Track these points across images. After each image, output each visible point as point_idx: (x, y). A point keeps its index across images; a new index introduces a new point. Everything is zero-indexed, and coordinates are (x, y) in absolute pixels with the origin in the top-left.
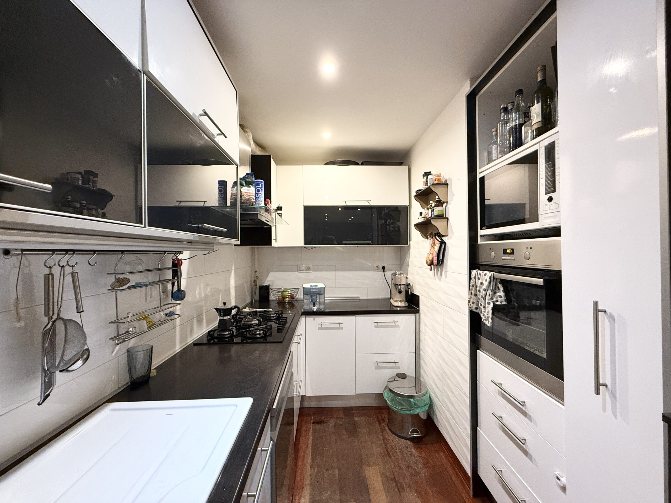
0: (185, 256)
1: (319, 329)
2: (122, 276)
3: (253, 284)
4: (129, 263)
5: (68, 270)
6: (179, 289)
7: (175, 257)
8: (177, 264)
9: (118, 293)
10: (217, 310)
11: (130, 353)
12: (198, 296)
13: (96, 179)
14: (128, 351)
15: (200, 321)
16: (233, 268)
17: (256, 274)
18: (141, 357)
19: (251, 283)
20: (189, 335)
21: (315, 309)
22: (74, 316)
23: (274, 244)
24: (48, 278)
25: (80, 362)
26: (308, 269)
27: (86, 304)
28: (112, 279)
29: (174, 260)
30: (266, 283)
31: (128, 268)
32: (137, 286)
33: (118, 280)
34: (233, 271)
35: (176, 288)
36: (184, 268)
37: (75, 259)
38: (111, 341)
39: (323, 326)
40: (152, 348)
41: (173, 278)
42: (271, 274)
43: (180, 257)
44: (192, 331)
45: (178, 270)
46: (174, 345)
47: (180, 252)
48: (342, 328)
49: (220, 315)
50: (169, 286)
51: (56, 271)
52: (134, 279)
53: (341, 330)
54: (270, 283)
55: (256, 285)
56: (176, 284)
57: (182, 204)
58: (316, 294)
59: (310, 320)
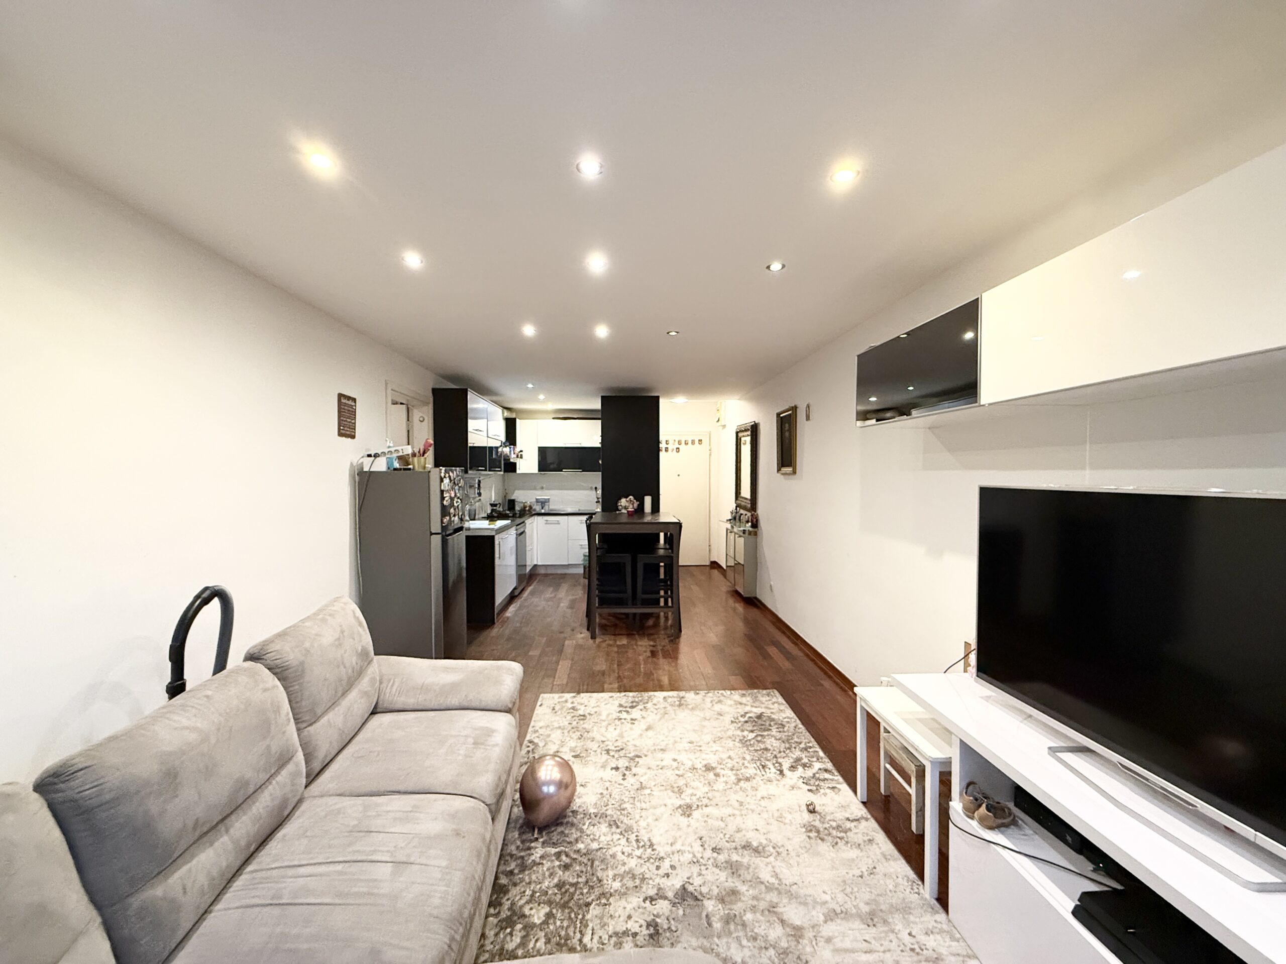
1: (546, 523)
3: (503, 497)
6: (480, 492)
8: (479, 482)
12: (486, 497)
17: (507, 491)
21: (543, 511)
23: (518, 471)
26: (542, 488)
30: (513, 498)
36: (482, 484)
39: (548, 522)
42: (516, 492)
48: (559, 524)
49: (492, 507)
54: (516, 498)
55: (505, 499)
58: (543, 503)
59: (540, 518)
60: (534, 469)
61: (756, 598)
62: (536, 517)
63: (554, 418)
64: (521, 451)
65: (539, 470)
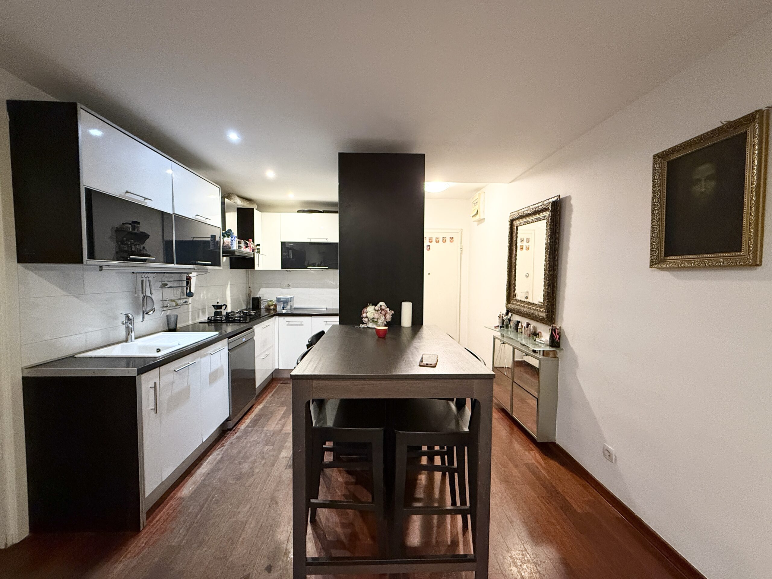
0: (193, 275)
1: (287, 325)
2: (164, 283)
3: (248, 296)
4: (167, 277)
5: (147, 279)
6: (190, 291)
7: (188, 275)
8: (189, 279)
9: (163, 289)
10: (214, 306)
11: (168, 317)
12: (202, 298)
13: (138, 226)
14: (167, 316)
15: (204, 312)
16: (229, 283)
17: (250, 289)
18: (173, 319)
19: (246, 296)
20: (197, 318)
21: (284, 312)
22: (149, 295)
23: (257, 268)
24: (142, 281)
25: (152, 312)
26: (289, 286)
27: (153, 292)
28: (161, 283)
29: (187, 277)
30: (258, 296)
31: (167, 279)
32: (171, 287)
33: (163, 284)
34: (229, 286)
35: (188, 291)
36: (193, 281)
37: (149, 275)
38: (161, 308)
39: (290, 323)
40: (177, 316)
41: (187, 285)
42: (262, 289)
43: (190, 275)
44: (198, 317)
45: (189, 282)
46: (189, 321)
47: (191, 273)
48: (303, 325)
49: (215, 309)
50: (185, 288)
51: (144, 279)
52: (170, 284)
53: (302, 326)
54: (260, 296)
55: (249, 297)
56: (188, 288)
57: (195, 239)
58: (286, 302)
59: (281, 319)
60: (277, 265)
61: (554, 444)
62: (277, 318)
63: (298, 211)
64: (258, 245)
65: (282, 268)
